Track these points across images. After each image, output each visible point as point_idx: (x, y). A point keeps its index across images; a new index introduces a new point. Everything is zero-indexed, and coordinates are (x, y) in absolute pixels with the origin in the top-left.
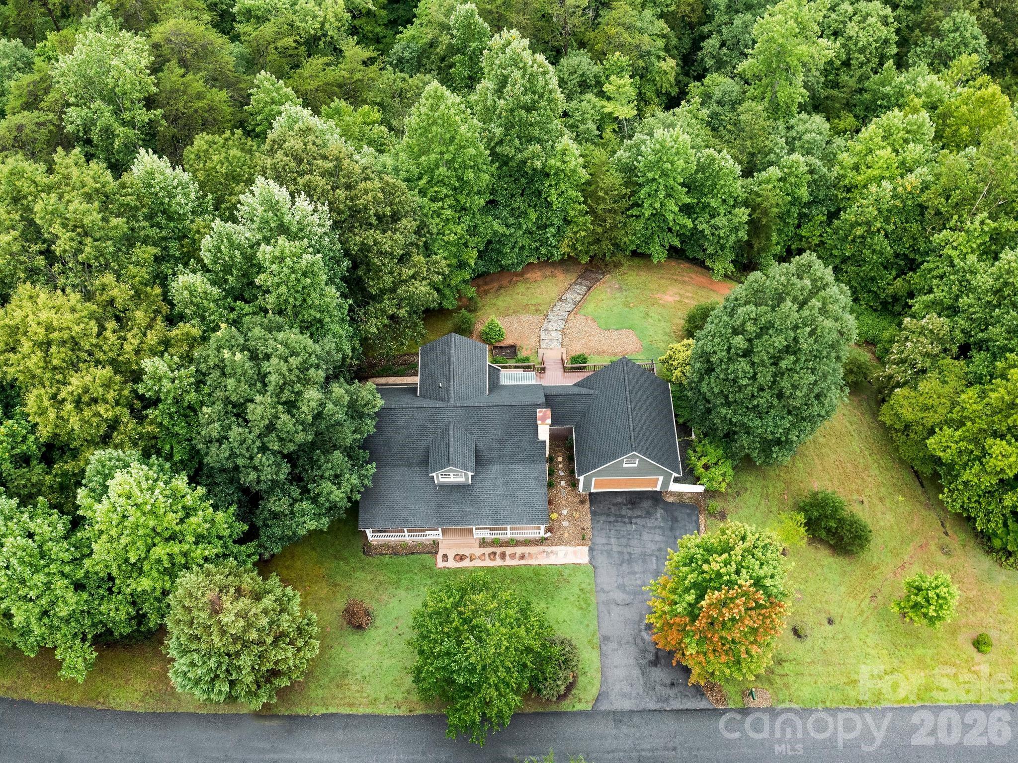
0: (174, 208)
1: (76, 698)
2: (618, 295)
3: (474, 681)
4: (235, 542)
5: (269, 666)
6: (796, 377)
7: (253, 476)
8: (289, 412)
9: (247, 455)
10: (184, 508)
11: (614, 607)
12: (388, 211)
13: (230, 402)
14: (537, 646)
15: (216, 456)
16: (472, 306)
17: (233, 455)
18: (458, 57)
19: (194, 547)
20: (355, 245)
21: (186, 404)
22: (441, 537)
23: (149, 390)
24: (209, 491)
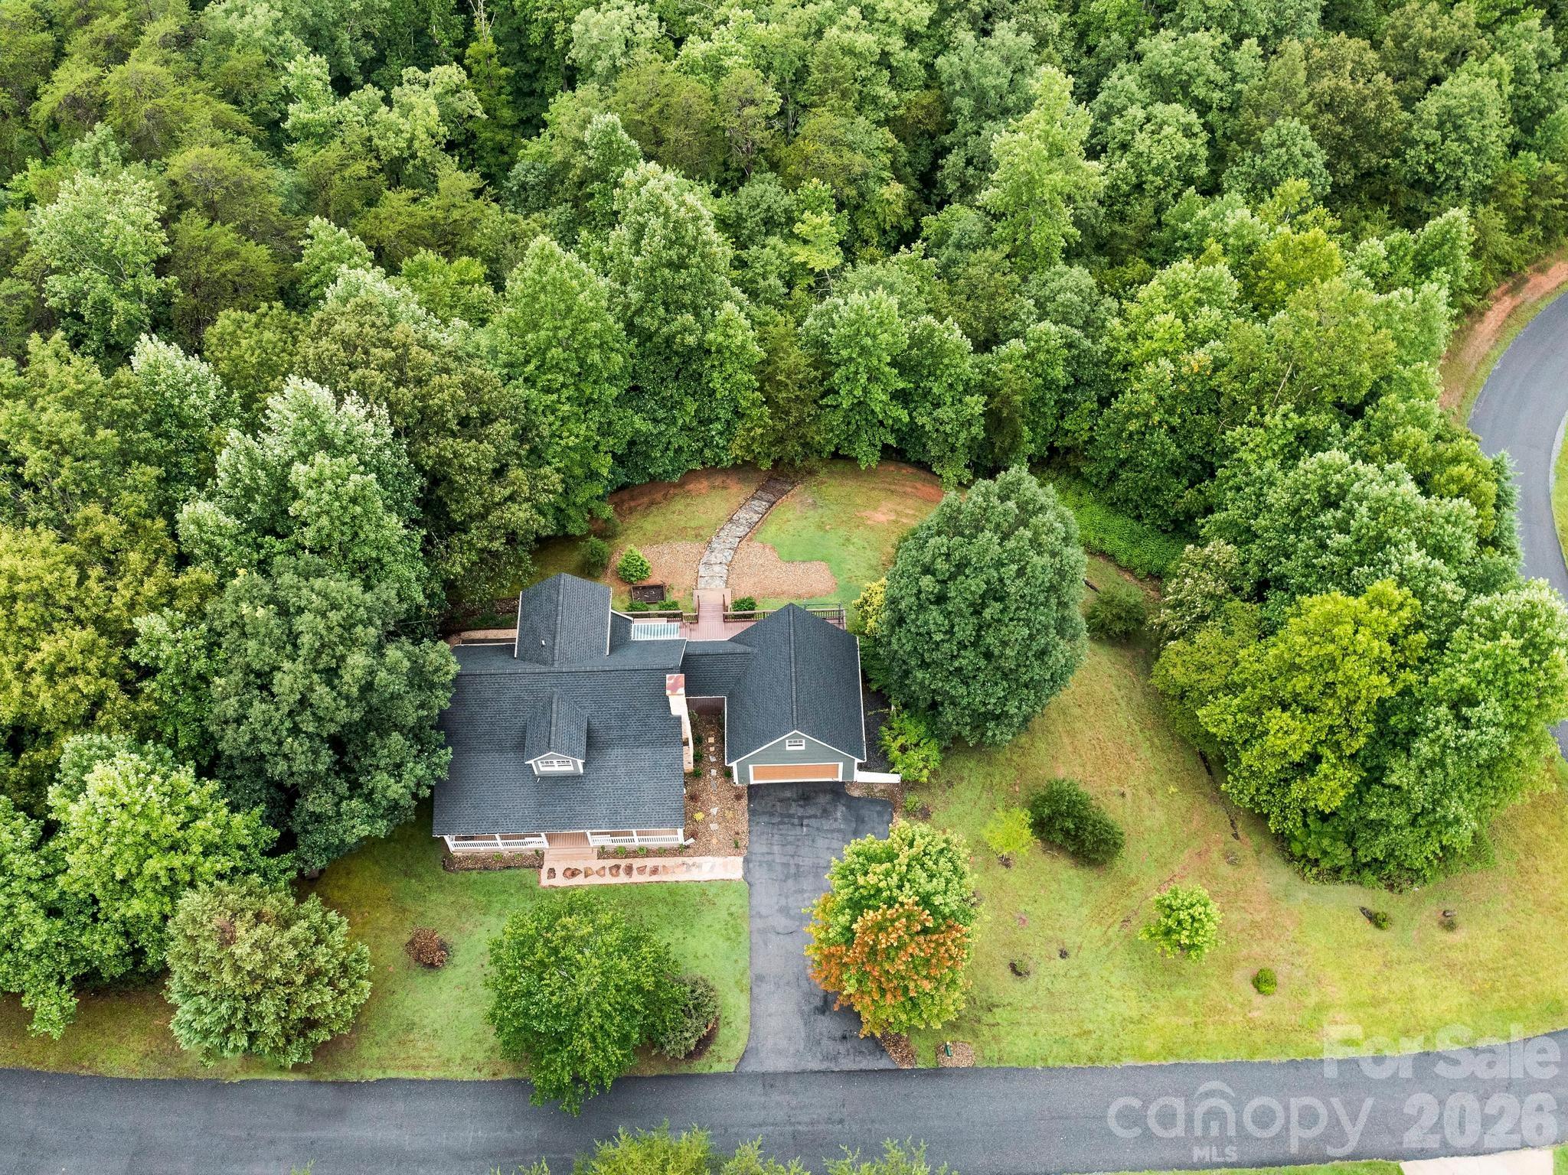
0: (187, 411)
1: (52, 1062)
2: (811, 513)
3: (561, 1029)
4: (263, 853)
5: (299, 1013)
6: (1004, 631)
7: (282, 766)
8: (329, 684)
9: (274, 739)
10: (189, 808)
11: (773, 936)
12: (474, 411)
13: (252, 671)
14: (648, 983)
15: (232, 741)
16: (607, 532)
17: (254, 740)
18: (596, 185)
19: (202, 859)
20: (429, 457)
21: (194, 673)
22: (546, 845)
23: (145, 656)
24: (229, 787)
